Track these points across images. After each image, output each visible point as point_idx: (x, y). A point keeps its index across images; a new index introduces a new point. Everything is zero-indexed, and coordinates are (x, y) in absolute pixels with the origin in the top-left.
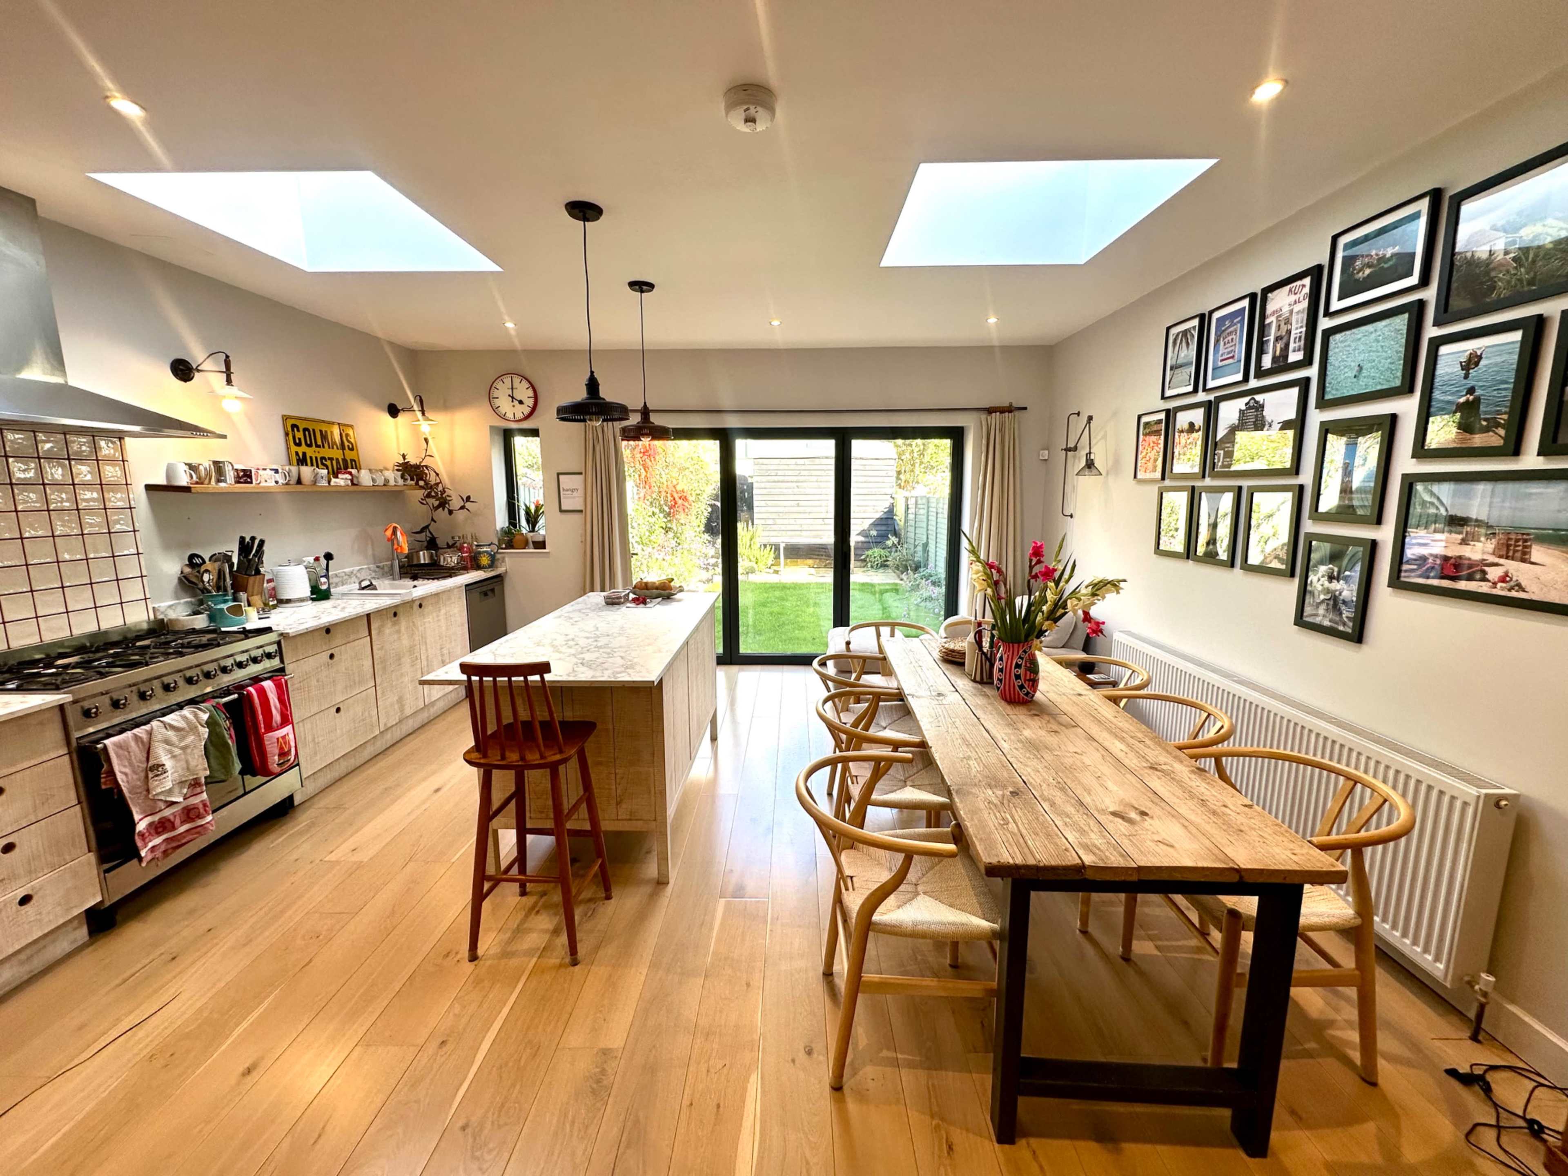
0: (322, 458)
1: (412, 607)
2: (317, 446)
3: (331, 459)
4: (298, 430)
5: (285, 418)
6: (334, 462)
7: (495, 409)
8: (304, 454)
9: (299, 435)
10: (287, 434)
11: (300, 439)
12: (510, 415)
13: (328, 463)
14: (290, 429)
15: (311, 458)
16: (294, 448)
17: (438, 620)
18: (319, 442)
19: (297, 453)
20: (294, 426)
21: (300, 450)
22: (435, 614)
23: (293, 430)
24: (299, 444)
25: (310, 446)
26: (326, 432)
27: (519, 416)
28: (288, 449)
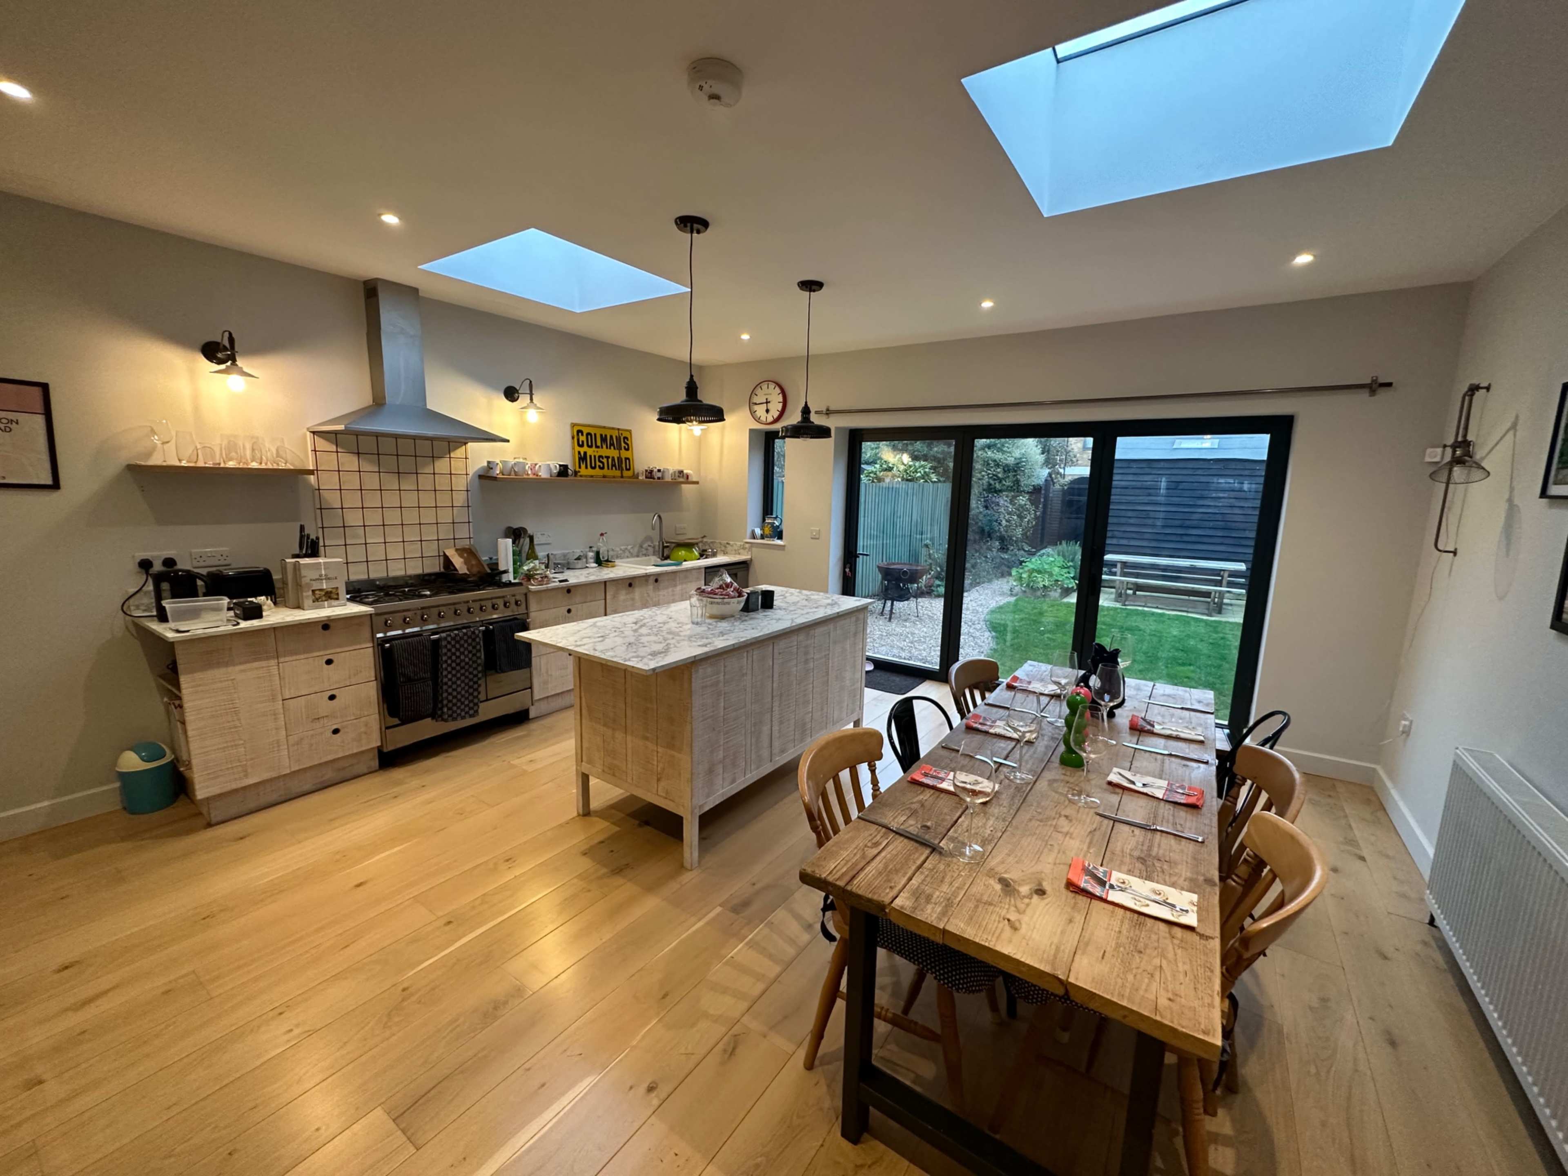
0: (600, 457)
1: (647, 581)
2: (597, 447)
3: (608, 458)
4: (582, 435)
5: (573, 425)
6: (610, 460)
7: (753, 413)
8: (585, 453)
9: (583, 438)
10: (573, 438)
11: (583, 442)
12: (763, 419)
13: (605, 460)
14: (575, 433)
15: (590, 456)
16: (577, 448)
17: (673, 595)
18: (599, 444)
19: (579, 453)
20: (579, 432)
21: (582, 450)
22: (670, 590)
23: (578, 435)
24: (581, 446)
25: (591, 447)
26: (606, 436)
27: (770, 419)
28: (573, 448)
